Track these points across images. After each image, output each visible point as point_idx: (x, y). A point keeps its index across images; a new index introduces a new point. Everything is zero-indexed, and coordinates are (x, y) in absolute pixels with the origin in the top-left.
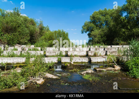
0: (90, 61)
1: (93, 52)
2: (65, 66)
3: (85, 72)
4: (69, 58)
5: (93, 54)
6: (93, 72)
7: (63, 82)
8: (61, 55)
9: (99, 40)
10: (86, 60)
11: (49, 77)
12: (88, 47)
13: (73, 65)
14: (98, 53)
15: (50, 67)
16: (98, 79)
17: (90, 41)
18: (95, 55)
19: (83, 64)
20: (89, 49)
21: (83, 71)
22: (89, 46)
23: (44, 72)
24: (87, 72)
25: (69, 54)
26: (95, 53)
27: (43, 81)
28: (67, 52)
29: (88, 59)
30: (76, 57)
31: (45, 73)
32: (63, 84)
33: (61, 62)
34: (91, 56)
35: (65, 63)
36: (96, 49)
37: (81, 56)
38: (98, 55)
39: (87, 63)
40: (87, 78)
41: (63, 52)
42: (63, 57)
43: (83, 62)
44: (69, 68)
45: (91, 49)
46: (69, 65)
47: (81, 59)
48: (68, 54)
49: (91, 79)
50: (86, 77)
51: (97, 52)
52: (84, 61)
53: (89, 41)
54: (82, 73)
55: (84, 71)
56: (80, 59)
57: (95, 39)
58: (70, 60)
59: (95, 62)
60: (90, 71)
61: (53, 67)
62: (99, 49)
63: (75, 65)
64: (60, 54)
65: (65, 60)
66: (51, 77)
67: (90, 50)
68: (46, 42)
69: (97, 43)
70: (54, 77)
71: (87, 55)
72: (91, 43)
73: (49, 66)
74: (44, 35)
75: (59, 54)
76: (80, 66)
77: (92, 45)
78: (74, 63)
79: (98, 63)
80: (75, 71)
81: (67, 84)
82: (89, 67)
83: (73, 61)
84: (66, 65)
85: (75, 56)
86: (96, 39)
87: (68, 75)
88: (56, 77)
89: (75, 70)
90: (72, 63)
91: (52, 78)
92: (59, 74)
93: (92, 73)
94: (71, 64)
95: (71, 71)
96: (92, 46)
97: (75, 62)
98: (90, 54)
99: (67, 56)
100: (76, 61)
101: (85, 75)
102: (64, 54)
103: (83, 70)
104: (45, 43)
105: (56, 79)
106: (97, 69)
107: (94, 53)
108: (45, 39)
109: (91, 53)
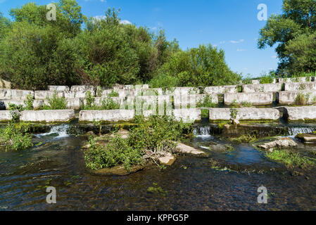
0: (285, 117)
1: (294, 94)
2: (218, 129)
3: (272, 143)
4: (228, 109)
5: (292, 100)
6: (294, 144)
7: (215, 163)
8: (207, 103)
9: (311, 61)
10: (273, 115)
11: (183, 152)
12: (278, 81)
13: (238, 126)
14: (308, 95)
15: (185, 131)
16: (310, 162)
17: (281, 66)
18: (299, 102)
19: (266, 125)
20: (280, 88)
21: (264, 141)
22: (281, 80)
23: (173, 140)
24: (278, 143)
25: (228, 100)
26: (299, 97)
27: (172, 158)
28: (223, 95)
29: (278, 111)
30: (247, 108)
31: (175, 142)
32: (217, 167)
33: (208, 118)
34: (286, 104)
35: (220, 121)
36: (302, 87)
37: (258, 106)
38: (310, 101)
39: (275, 121)
40: (277, 158)
41: (213, 96)
42: (212, 107)
43: (264, 120)
44: (229, 132)
45: (287, 87)
46: (228, 126)
47: (259, 113)
48: (225, 100)
49: (289, 162)
50: (276, 156)
51: (304, 92)
52: (267, 116)
53: (279, 67)
54: (264, 146)
55: (269, 141)
56: (256, 113)
57: (299, 59)
58: (232, 115)
59: (300, 121)
60: (285, 141)
61: (190, 131)
62: (310, 85)
63: (244, 127)
64: (206, 100)
65: (218, 115)
66: (188, 152)
67: (283, 89)
68: (173, 76)
69: (306, 71)
70: (196, 152)
71: (276, 103)
72: (286, 72)
73: (182, 127)
74: (169, 61)
75: (202, 102)
76: (258, 128)
77: (289, 76)
78: (241, 120)
79: (308, 121)
80: (243, 141)
81: (225, 169)
82: (284, 133)
83: (238, 117)
84: (220, 125)
85: (244, 104)
86: (303, 60)
87: (228, 148)
88: (200, 152)
89: (245, 137)
90: (237, 121)
91: (190, 153)
92: (207, 146)
93: (290, 147)
94: (233, 123)
95: (234, 141)
96: (289, 80)
97: (244, 118)
98: (283, 99)
99: (222, 104)
100: (247, 117)
101: (271, 150)
102: (215, 100)
103: (267, 138)
104: (170, 77)
105: (200, 157)
106: (307, 138)
107: (296, 96)
108: (171, 68)
109: (288, 96)
